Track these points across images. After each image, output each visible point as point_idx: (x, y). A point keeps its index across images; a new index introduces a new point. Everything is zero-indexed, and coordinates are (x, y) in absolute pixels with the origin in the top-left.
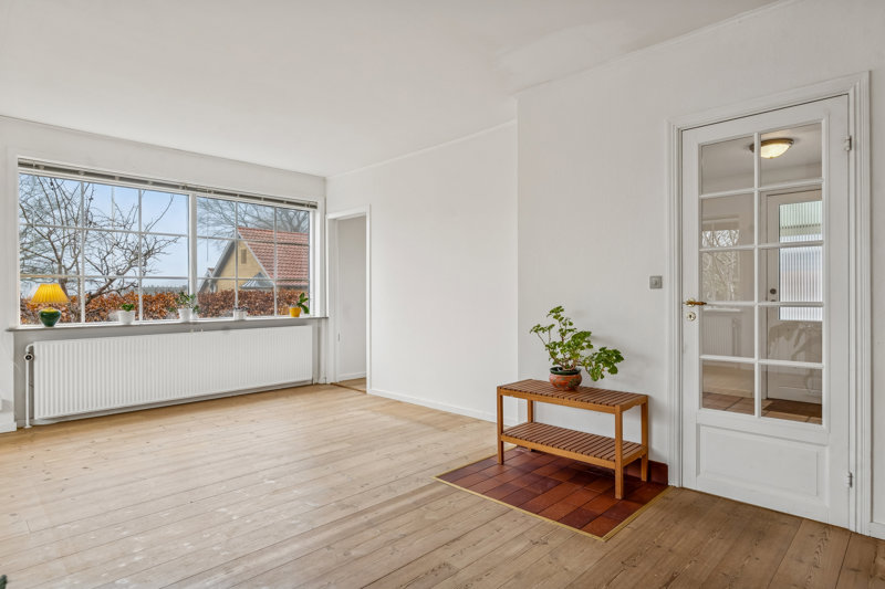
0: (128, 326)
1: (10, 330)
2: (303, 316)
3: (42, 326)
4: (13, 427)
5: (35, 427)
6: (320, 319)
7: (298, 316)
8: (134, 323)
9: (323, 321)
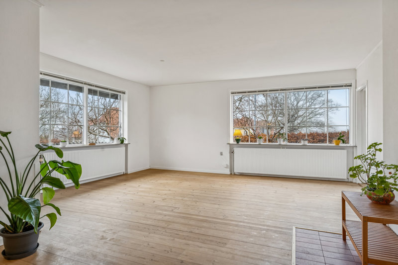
0: (260, 144)
1: (228, 144)
2: (341, 145)
3: (236, 143)
4: (229, 173)
5: (235, 174)
6: (353, 147)
7: (338, 144)
8: (262, 143)
9: (355, 148)
